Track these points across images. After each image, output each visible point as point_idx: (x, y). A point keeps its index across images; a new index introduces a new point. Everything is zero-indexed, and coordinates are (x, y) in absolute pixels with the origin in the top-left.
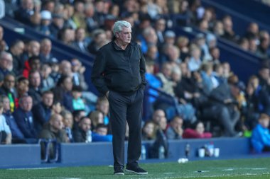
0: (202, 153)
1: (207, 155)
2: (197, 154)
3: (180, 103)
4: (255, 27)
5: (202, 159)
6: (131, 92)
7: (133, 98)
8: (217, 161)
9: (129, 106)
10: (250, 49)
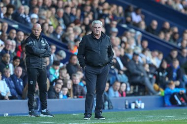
0: (133, 106)
1: (136, 107)
2: (130, 107)
3: (119, 73)
4: (167, 25)
5: (133, 110)
6: (99, 67)
7: (101, 71)
8: (143, 111)
9: (98, 76)
10: (164, 39)
